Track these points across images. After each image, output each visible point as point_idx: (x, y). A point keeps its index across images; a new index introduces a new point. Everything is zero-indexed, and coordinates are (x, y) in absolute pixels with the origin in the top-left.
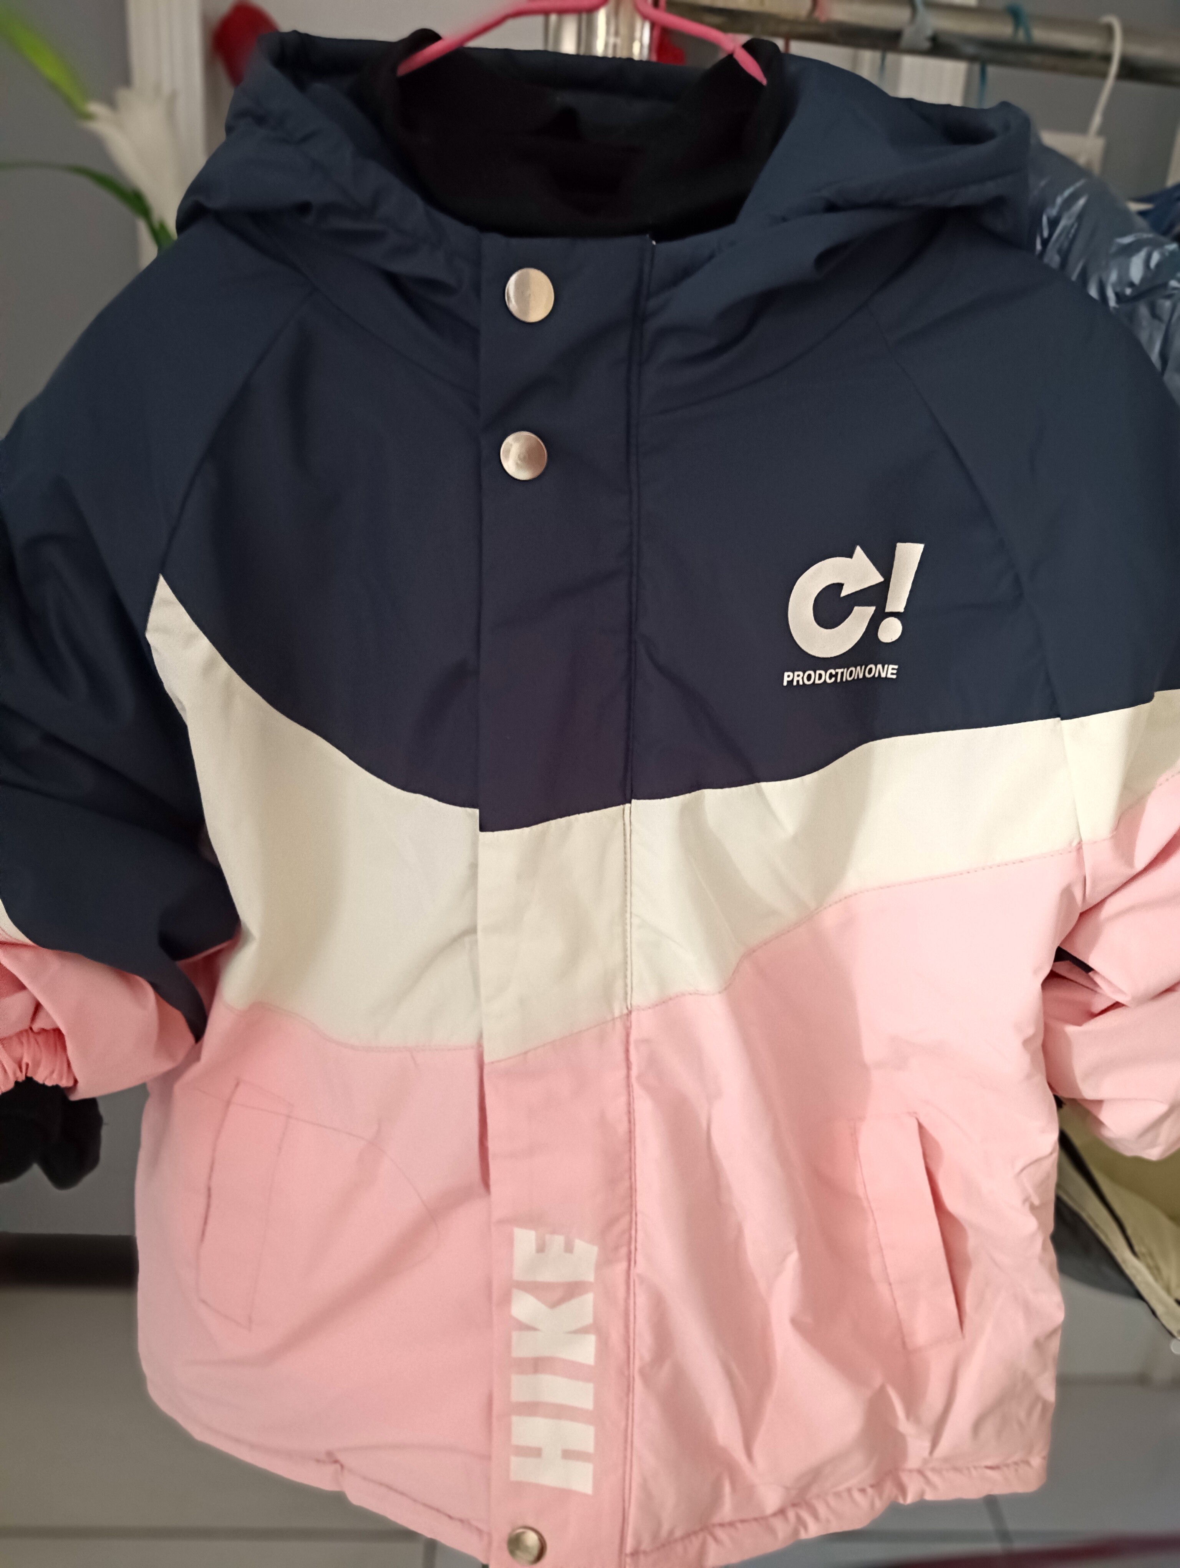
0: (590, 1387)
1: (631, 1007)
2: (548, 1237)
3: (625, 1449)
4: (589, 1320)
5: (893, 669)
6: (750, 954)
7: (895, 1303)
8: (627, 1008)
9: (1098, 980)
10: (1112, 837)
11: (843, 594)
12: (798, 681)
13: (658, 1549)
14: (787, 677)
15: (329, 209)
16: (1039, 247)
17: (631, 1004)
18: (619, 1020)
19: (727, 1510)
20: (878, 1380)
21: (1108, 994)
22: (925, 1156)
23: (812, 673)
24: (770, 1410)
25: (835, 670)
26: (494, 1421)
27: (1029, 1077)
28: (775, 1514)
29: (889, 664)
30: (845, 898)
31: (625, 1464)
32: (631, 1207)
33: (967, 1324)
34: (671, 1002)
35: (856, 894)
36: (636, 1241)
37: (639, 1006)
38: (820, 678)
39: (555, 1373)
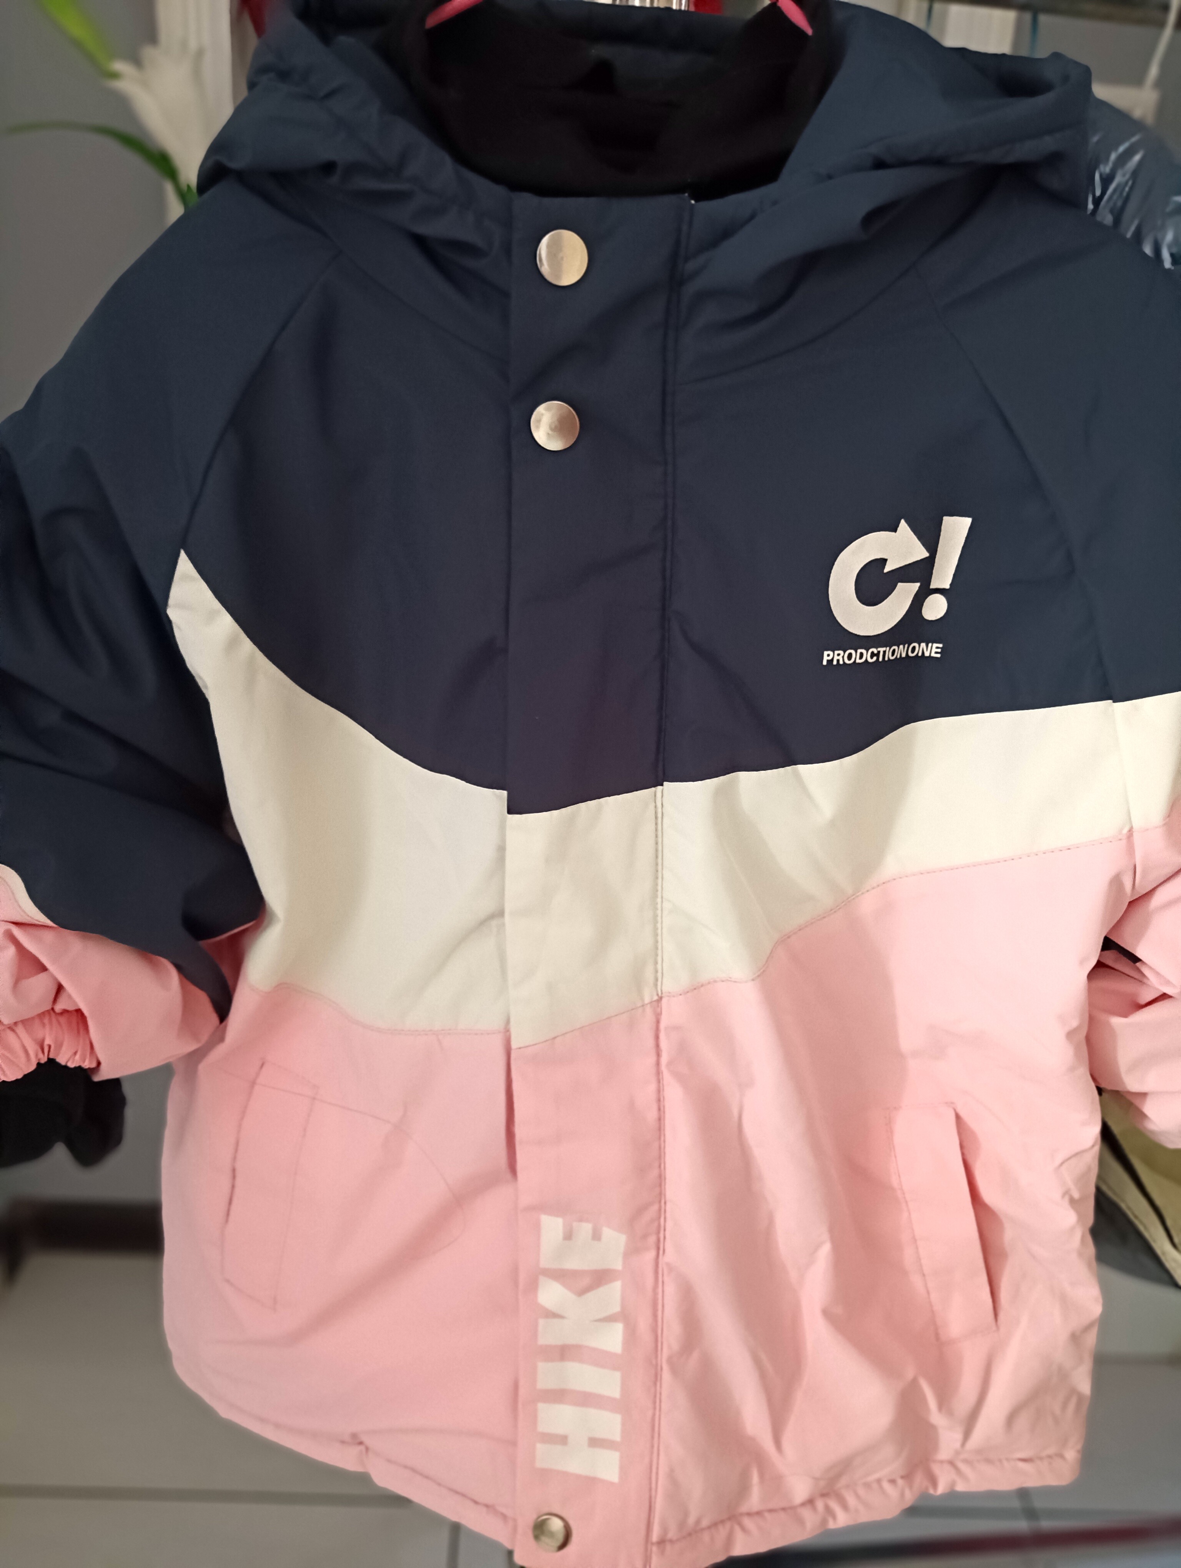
0: (617, 1375)
1: (662, 993)
2: (575, 1224)
3: (653, 1437)
4: (617, 1308)
5: (937, 648)
6: (784, 940)
7: (928, 1293)
8: (658, 995)
9: (1145, 971)
10: (1165, 824)
11: (887, 569)
12: (838, 661)
13: (684, 1538)
14: (827, 656)
15: (354, 168)
16: (1091, 206)
17: (662, 991)
18: (649, 1006)
19: (755, 1500)
20: (910, 1373)
21: (1156, 986)
22: (962, 1147)
23: (853, 652)
24: (799, 1401)
25: (877, 649)
26: (520, 1406)
27: (1072, 1069)
28: (803, 1504)
29: (933, 643)
30: (884, 883)
31: (652, 1453)
32: (661, 1196)
33: (1001, 1316)
34: (702, 989)
35: (895, 879)
36: (665, 1230)
37: (670, 993)
38: (861, 657)
39: (581, 1361)
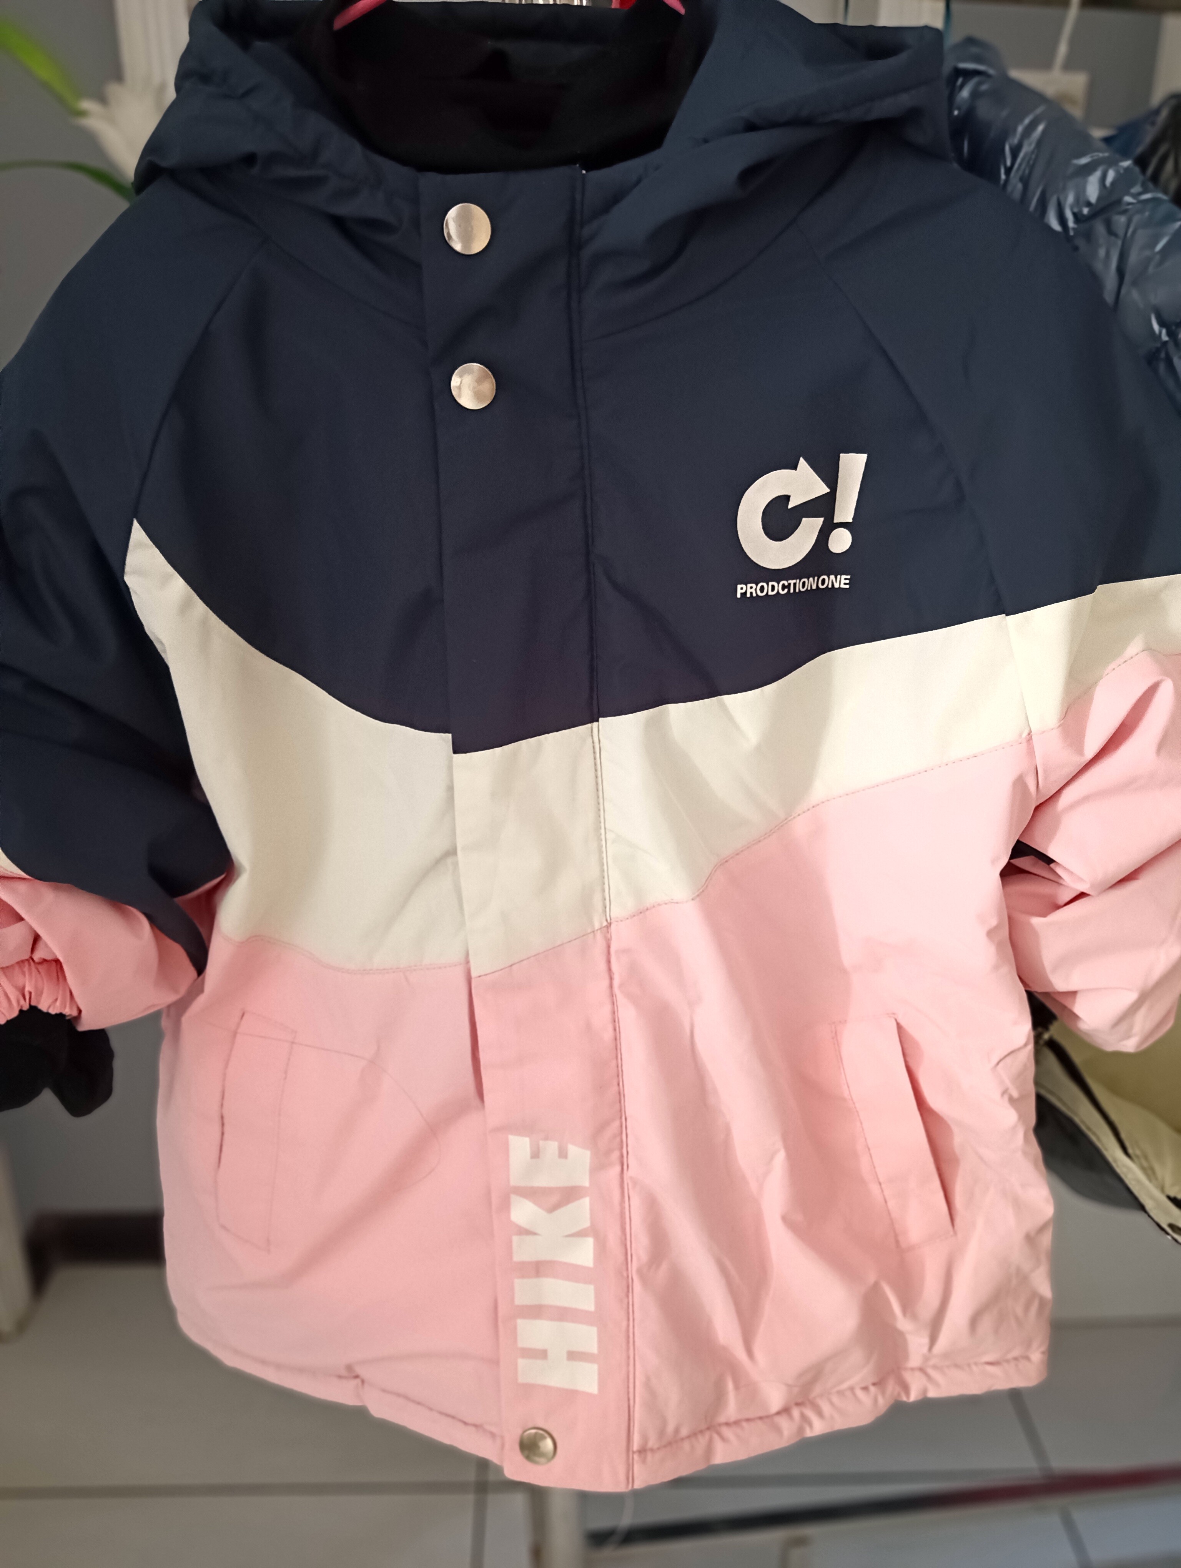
0: (591, 1288)
1: (611, 919)
2: (541, 1143)
3: (628, 1349)
4: (587, 1224)
5: (846, 579)
6: (724, 862)
7: (886, 1202)
8: (607, 920)
9: (1059, 871)
10: (1059, 726)
11: (791, 506)
12: (751, 593)
13: (665, 1446)
14: (740, 589)
15: (273, 158)
16: (1003, 177)
17: (610, 916)
18: (599, 931)
19: (731, 1409)
20: (872, 1278)
21: (1071, 885)
22: (904, 1055)
23: (765, 584)
24: (768, 1309)
25: (787, 581)
26: (500, 1324)
27: (996, 968)
28: (778, 1413)
29: (841, 575)
30: (813, 807)
31: (628, 1365)
32: (621, 1113)
33: (958, 1221)
34: (648, 913)
35: (823, 803)
36: (627, 1146)
37: (617, 918)
38: (773, 589)
39: (555, 1276)
